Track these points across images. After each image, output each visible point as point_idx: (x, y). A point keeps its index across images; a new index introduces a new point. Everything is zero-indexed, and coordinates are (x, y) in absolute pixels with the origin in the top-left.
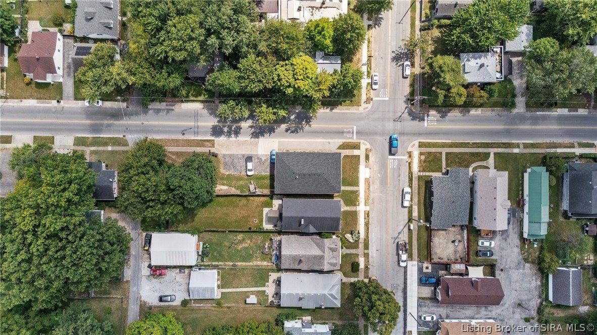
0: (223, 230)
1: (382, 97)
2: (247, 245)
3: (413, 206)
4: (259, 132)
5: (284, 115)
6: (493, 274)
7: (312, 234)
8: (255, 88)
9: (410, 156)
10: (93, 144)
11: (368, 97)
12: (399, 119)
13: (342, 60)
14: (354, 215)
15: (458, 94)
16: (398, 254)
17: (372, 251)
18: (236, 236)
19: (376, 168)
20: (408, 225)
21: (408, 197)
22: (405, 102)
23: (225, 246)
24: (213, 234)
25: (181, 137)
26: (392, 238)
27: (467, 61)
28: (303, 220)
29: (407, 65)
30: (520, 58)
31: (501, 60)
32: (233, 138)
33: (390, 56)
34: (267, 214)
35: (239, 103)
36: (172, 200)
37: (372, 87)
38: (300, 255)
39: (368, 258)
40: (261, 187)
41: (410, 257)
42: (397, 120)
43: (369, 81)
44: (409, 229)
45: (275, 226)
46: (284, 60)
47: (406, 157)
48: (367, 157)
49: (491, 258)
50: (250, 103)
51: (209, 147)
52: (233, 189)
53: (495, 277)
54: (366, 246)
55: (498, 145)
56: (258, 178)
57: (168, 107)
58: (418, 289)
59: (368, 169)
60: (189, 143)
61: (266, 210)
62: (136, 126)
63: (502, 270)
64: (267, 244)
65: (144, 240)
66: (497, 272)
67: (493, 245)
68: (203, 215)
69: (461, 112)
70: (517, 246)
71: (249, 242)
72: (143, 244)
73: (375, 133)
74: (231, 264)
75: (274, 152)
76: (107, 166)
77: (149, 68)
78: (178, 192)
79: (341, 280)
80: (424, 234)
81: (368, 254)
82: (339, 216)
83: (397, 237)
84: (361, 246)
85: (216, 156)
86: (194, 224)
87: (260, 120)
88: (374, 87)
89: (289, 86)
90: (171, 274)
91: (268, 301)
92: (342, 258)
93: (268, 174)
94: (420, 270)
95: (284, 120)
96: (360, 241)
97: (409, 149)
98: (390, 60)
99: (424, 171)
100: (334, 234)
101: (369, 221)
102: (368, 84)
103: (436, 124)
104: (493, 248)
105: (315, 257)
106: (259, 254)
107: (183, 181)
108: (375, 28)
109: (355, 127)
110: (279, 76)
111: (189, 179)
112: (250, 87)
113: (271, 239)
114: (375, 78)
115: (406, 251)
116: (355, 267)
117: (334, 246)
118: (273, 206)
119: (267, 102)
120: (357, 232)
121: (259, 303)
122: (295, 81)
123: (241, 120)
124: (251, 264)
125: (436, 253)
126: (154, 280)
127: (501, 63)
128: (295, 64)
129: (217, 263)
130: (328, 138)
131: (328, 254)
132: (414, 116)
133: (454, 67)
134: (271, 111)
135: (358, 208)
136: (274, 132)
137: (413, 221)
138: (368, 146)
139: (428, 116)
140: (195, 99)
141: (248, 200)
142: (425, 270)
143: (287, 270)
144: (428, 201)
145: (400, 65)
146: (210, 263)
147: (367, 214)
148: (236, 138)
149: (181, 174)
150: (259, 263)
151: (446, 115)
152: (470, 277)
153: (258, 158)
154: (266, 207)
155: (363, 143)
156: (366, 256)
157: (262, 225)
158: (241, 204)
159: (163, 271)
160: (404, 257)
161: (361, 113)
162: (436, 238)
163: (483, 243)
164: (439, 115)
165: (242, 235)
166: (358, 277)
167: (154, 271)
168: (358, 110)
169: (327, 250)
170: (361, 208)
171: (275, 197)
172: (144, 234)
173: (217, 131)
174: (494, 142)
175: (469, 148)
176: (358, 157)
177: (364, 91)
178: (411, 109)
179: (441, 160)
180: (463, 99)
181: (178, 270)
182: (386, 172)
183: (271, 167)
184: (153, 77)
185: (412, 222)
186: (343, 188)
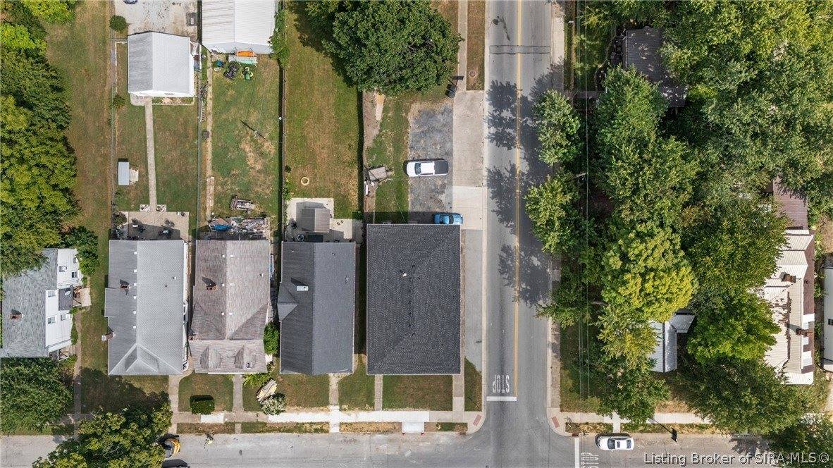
0: (285, 110)
1: (581, 457)
2: (251, 162)
4: (500, 184)
5: (546, 245)
7: (275, 309)
11: (581, 426)
13: (672, 373)
14: (321, 400)
17: (240, 441)
18: (271, 139)
19: (425, 447)
23: (248, 114)
25: (489, 16)
28: (306, 289)
32: (487, 130)
34: (321, 206)
35: (575, 142)
37: (602, 435)
38: (225, 283)
39: (223, 432)
40: (380, 193)
43: (617, 429)
45: (294, 225)
46: (685, 247)
48: (447, 427)
50: (574, 167)
51: (468, 77)
52: (376, 132)
54: (249, 428)
56: (399, 184)
59: (421, 429)
60: (477, 35)
61: (329, 203)
64: (253, 207)
68: (319, 63)
71: (258, 167)
73: (500, 444)
74: (209, 128)
75: (457, 221)
79: (172, 375)
81: (232, 431)
82: (315, 368)
84: (251, 416)
85: (447, 94)
86: (298, 46)
88: (604, 442)
89: (624, 257)
91: (125, 211)
92: (221, 376)
93: (410, 209)
96: (261, 414)
100: (276, 355)
101: (306, 432)
102: (610, 427)
105: (221, 319)
106: (231, 189)
108: (733, 440)
109: (513, 399)
113: (264, 216)
114: (623, 443)
116: (202, 403)
117: (246, 361)
118: (339, 220)
119: (577, 204)
120: (281, 407)
121: (120, 191)
122: (640, 274)
123: (532, 147)
124: (209, 172)
129: (210, 96)
130: (488, 340)
131: (227, 347)
134: (556, 215)
135: (334, 409)
136: (501, 221)
138: (472, 429)
140: (573, 47)
141: (350, 165)
143: (193, 251)
146: (210, 80)
147: (321, 429)
148: (489, 137)
150: (211, 189)
153: (444, 186)
154: (337, 204)
155: (478, 418)
156: (229, 428)
157: (296, 195)
158: (342, 148)
161: (545, 412)
165: (273, 151)
166: (181, 409)
168: (553, 406)
169: (237, 344)
170: (334, 416)
171: (359, 223)
173: (502, 95)
176: (448, 406)
177: (593, 418)
181: (192, 9)
183: (424, 213)
186: (379, 380)
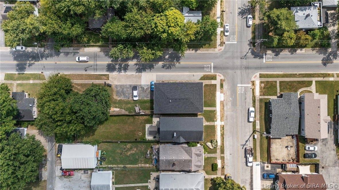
0: (116, 141)
1: (231, 41)
2: (134, 152)
3: (256, 121)
4: (141, 68)
5: (161, 55)
6: (317, 171)
7: (182, 143)
8: (138, 34)
9: (253, 84)
10: (18, 79)
11: (222, 41)
12: (245, 57)
13: (202, 13)
14: (212, 129)
15: (289, 37)
16: (246, 157)
17: (227, 155)
18: (126, 145)
19: (228, 93)
20: (252, 135)
21: (252, 114)
22: (248, 45)
23: (118, 153)
24: (108, 144)
25: (84, 73)
26: (241, 145)
27: (295, 12)
28: (175, 133)
29: (250, 18)
30: (333, 12)
31: (320, 12)
32: (123, 73)
33: (237, 11)
34: (148, 128)
35: (126, 46)
36: (75, 120)
37: (224, 34)
38: (173, 160)
39: (224, 160)
40: (144, 109)
41: (255, 159)
42: (243, 58)
43: (222, 29)
44: (254, 138)
45: (155, 137)
46: (160, 13)
47: (250, 85)
48: (222, 86)
49: (315, 159)
50: (134, 46)
51: (105, 80)
52: (123, 110)
53: (318, 173)
54: (222, 152)
55: (318, 75)
56: (141, 102)
57: (75, 51)
58: (261, 182)
59: (222, 94)
60: (90, 77)
61: (147, 126)
62: (51, 65)
63: (323, 168)
64: (149, 151)
65: (57, 150)
66: (320, 169)
67: (316, 149)
68: (101, 130)
69: (290, 52)
70: (334, 150)
71: (135, 149)
72: (57, 152)
73: (227, 68)
74: (122, 166)
75: (153, 83)
76: (29, 95)
77: (57, 20)
78: (80, 114)
79: (205, 177)
80: (265, 142)
81: (223, 157)
82: (202, 130)
83: (245, 144)
84: (218, 151)
85: (110, 87)
86: (95, 137)
87: (142, 59)
88: (226, 34)
89: (164, 32)
90: (77, 175)
92: (205, 161)
93: (149, 99)
94: (263, 168)
95: (160, 59)
96: (218, 147)
97: (253, 79)
98: (237, 14)
99: (264, 95)
100: (198, 143)
101: (224, 133)
102: (222, 32)
103: (271, 60)
104: (316, 151)
105: (185, 161)
106: (143, 158)
107: (83, 106)
109: (212, 64)
110: (156, 24)
111: (88, 104)
112: (134, 33)
113: (152, 148)
114: (227, 27)
115: (252, 154)
116: (214, 168)
117: (199, 153)
118: (153, 122)
119: (147, 45)
120: (215, 141)
122: (168, 28)
123: (128, 59)
124: (137, 166)
125: (274, 156)
126: (65, 179)
127: (321, 14)
128: (168, 14)
129: (112, 166)
130: (193, 72)
131: (194, 159)
132: (256, 55)
133: (288, 16)
134: (150, 52)
135: (216, 123)
136: (153, 68)
137: (257, 132)
138: (222, 77)
139: (266, 55)
140: (94, 44)
141: (134, 119)
142: (266, 169)
143: (164, 171)
144: (267, 117)
145: (244, 18)
146: (106, 166)
147: (223, 128)
148: (125, 72)
149: (81, 100)
150: (143, 165)
151: (279, 54)
152: (300, 174)
153: (141, 87)
154: (148, 123)
155: (219, 75)
156: (223, 158)
157: (145, 137)
158: (129, 121)
159: (72, 173)
160: (251, 159)
161: (217, 53)
162: (274, 145)
163: (309, 148)
164: (274, 54)
165: (130, 145)
166: (216, 174)
167: (65, 173)
168: (215, 51)
169: (193, 155)
170: (218, 123)
171: (154, 116)
172: (58, 145)
173: (111, 68)
174: (315, 73)
175: (297, 77)
176: (215, 86)
177: (218, 37)
178: (253, 50)
179: (276, 87)
180: (293, 41)
181: (83, 172)
182: (236, 96)
183: (151, 94)
184: (60, 27)
185: (255, 133)
186: (204, 109)
